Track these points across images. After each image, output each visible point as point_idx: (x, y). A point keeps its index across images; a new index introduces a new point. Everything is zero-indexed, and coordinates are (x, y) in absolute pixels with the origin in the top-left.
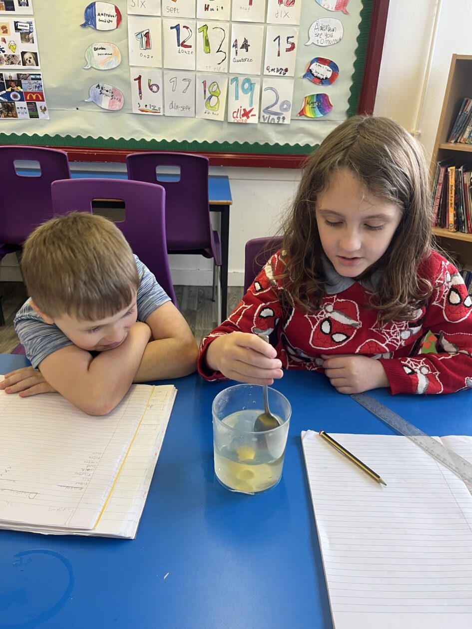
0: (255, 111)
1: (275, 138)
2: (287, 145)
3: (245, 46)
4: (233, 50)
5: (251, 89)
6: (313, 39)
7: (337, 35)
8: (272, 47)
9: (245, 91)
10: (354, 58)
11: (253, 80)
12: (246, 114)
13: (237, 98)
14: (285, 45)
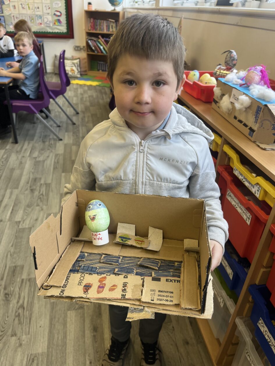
0: (43, 23)
1: (49, 30)
2: (52, 32)
3: (38, 8)
4: (35, 9)
5: (41, 18)
6: (54, 6)
7: (60, 5)
8: (44, 9)
9: (40, 18)
10: (65, 11)
11: (41, 16)
12: (41, 24)
13: (38, 20)
14: (48, 8)
